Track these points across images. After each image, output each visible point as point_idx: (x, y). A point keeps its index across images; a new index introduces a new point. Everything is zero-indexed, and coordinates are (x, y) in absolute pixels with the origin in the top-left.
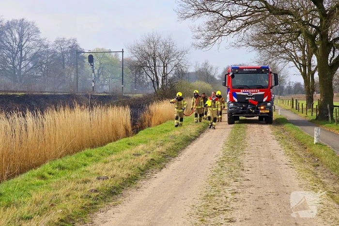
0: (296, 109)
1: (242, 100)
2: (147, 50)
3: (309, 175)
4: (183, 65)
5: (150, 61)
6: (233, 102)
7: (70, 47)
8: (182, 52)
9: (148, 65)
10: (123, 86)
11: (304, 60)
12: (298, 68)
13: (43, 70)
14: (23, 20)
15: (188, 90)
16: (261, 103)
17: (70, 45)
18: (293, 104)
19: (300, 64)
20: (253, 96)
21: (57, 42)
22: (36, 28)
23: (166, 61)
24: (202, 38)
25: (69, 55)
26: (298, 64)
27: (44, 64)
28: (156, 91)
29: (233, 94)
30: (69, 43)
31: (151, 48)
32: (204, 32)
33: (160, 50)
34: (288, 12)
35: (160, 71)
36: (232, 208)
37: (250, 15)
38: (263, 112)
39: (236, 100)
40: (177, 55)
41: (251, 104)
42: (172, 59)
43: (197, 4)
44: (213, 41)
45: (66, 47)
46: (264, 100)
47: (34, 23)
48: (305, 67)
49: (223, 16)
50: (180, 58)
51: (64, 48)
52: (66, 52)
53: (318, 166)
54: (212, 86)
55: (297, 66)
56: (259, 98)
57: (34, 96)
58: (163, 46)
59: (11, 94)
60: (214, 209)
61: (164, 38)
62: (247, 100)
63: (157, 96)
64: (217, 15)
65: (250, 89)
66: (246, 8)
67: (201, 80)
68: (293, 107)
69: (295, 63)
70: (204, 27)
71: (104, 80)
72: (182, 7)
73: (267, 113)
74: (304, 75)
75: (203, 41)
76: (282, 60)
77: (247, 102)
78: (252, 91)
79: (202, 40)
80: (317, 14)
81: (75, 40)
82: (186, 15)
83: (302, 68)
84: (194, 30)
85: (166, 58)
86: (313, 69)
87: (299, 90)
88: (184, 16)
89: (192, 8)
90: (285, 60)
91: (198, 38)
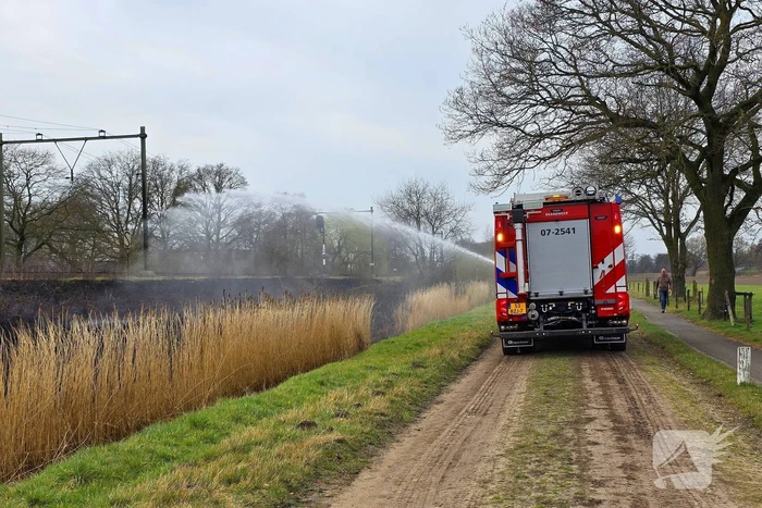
2: (407, 206)
4: (463, 230)
8: (463, 209)
10: (373, 264)
11: (666, 214)
12: (657, 229)
13: (253, 241)
14: (222, 165)
18: (648, 290)
19: (659, 220)
22: (242, 177)
23: (437, 224)
24: (488, 173)
26: (656, 222)
28: (421, 272)
31: (413, 203)
32: (491, 163)
33: (428, 206)
37: (574, 130)
40: (454, 213)
42: (447, 221)
43: (479, 112)
44: (508, 178)
45: (289, 206)
48: (668, 225)
49: (526, 134)
50: (459, 218)
51: (286, 208)
52: (289, 214)
55: (654, 225)
58: (432, 200)
59: (181, 278)
61: (434, 185)
64: (516, 133)
66: (568, 114)
68: (648, 294)
69: (651, 220)
70: (492, 153)
72: (450, 120)
74: (668, 240)
75: (491, 179)
76: (629, 214)
79: (489, 177)
80: (702, 125)
82: (459, 133)
83: (664, 228)
84: (473, 160)
85: (436, 219)
86: (683, 230)
87: (646, 268)
88: (455, 136)
89: (470, 121)
90: (634, 216)
91: (480, 173)
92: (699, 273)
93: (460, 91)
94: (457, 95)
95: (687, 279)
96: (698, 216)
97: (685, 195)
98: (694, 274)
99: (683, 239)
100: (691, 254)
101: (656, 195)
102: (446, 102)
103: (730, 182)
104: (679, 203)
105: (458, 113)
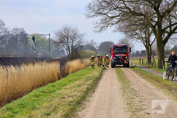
0: (142, 64)
1: (117, 58)
2: (64, 34)
3: (170, 94)
4: (82, 42)
5: (65, 39)
6: (114, 59)
7: (20, 32)
8: (82, 35)
9: (64, 42)
10: (50, 53)
11: (146, 39)
12: (143, 43)
13: (7, 44)
15: (84, 54)
16: (125, 59)
17: (21, 31)
18: (140, 61)
19: (144, 40)
20: (121, 57)
21: (14, 30)
22: (3, 22)
23: (74, 40)
24: (98, 27)
25: (20, 37)
26: (143, 41)
27: (7, 41)
28: (68, 55)
29: (114, 56)
30: (20, 30)
32: (99, 25)
33: (71, 34)
34: (141, 15)
35: (70, 44)
36: (144, 108)
37: (122, 16)
38: (126, 63)
39: (115, 59)
40: (79, 36)
41: (121, 60)
42: (77, 39)
43: (95, 10)
44: (104, 29)
45: (18, 32)
46: (126, 58)
47: (2, 20)
48: (146, 42)
49: (109, 16)
50: (81, 38)
51: (17, 33)
53: (171, 90)
54: (96, 52)
55: (142, 42)
56: (124, 57)
57: (6, 58)
58: (72, 32)
60: (136, 109)
61: (73, 27)
62: (120, 58)
63: (69, 58)
64: (105, 16)
65: (120, 54)
66: (121, 12)
67: (89, 49)
68: (140, 63)
69: (141, 40)
70: (99, 22)
71: (39, 50)
72: (87, 12)
73: (127, 63)
74: (146, 47)
75: (99, 29)
76: (135, 39)
77: (119, 59)
78: (121, 55)
80: (156, 15)
81: (23, 29)
82: (90, 16)
84: (94, 23)
85: (73, 38)
86: (151, 43)
87: (138, 55)
88: (89, 17)
89: (93, 12)
90: (136, 39)
91: (96, 27)
92: (155, 57)
93: (90, 4)
94: (89, 5)
95: (152, 58)
96: (155, 39)
97: (151, 33)
98: (153, 57)
99: (151, 46)
100: (153, 51)
101: (143, 33)
102: (86, 7)
103: (163, 31)
104: (149, 36)
105: (89, 10)
